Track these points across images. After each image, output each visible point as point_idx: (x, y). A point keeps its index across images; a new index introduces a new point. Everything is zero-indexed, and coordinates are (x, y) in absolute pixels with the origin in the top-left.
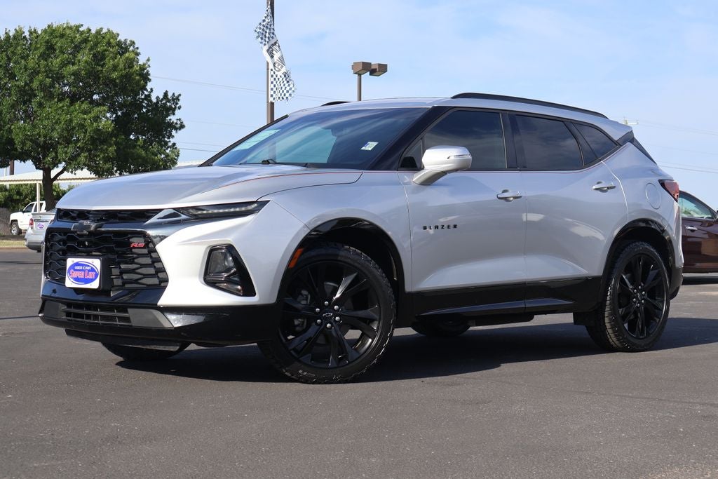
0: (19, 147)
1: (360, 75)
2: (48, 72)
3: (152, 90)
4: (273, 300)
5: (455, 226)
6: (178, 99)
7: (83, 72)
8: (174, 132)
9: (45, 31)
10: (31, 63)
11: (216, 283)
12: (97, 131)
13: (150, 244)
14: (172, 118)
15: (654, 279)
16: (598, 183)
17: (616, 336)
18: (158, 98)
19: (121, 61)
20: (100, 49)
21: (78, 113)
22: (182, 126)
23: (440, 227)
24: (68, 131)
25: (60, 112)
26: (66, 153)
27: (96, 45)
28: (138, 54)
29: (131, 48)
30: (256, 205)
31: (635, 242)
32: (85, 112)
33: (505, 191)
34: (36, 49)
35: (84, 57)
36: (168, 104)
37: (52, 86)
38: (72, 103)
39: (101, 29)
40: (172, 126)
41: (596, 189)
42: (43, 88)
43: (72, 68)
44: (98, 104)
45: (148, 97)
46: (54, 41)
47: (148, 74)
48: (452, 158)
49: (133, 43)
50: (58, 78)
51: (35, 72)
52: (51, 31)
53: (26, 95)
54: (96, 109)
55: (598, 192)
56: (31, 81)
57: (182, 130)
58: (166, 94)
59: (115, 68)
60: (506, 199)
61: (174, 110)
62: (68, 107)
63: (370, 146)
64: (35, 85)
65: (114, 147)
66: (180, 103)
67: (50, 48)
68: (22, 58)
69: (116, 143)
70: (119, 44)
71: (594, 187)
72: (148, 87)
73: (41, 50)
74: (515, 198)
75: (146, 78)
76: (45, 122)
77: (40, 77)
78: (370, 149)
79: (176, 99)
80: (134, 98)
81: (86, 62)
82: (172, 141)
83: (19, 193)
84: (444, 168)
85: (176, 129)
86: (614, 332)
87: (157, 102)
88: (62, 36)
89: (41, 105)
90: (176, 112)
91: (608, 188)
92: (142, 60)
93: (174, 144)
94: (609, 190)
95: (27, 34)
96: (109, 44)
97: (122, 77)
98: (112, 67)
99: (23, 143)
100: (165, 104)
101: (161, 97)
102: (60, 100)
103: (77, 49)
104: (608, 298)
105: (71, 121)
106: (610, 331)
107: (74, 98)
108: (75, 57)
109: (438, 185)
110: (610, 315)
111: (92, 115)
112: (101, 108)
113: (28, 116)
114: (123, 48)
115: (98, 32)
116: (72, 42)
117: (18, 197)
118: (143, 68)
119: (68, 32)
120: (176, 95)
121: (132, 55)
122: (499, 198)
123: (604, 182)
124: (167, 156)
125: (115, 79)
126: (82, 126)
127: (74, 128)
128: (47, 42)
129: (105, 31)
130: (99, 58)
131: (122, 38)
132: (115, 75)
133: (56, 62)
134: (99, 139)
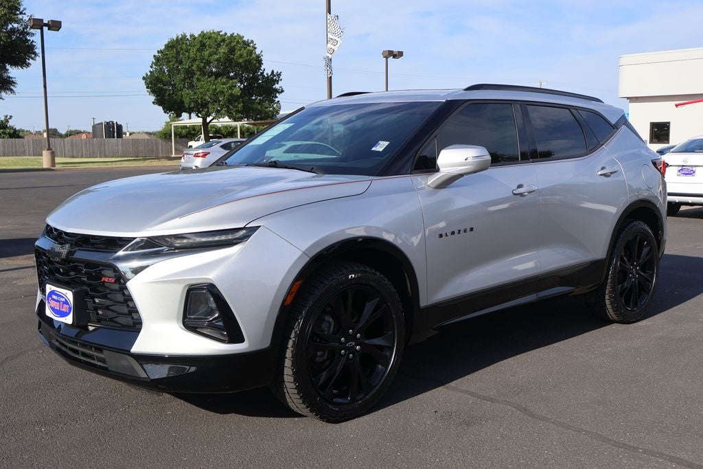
0: (187, 106)
1: (387, 58)
2: (202, 59)
3: (264, 69)
4: (266, 344)
5: (472, 229)
6: (280, 74)
7: (222, 59)
8: (277, 95)
9: (200, 35)
10: (192, 55)
11: (197, 328)
12: (231, 94)
13: (121, 279)
14: (277, 86)
15: (648, 254)
16: (603, 168)
17: (614, 311)
18: (267, 74)
19: (244, 52)
20: (233, 44)
21: (221, 85)
22: (282, 91)
23: (456, 232)
24: (214, 95)
25: (209, 84)
26: (214, 108)
27: (230, 43)
28: (255, 48)
29: (251, 45)
30: (244, 231)
31: (633, 222)
32: (224, 84)
33: (520, 186)
34: (195, 46)
35: (223, 50)
36: (274, 79)
37: (205, 67)
38: (216, 78)
39: (233, 34)
40: (277, 91)
41: (601, 175)
42: (200, 69)
43: (216, 57)
44: (232, 78)
45: (262, 74)
46: (205, 41)
47: (261, 60)
48: (470, 160)
49: (252, 42)
50: (208, 63)
51: (195, 60)
52: (203, 35)
53: (190, 74)
54: (231, 81)
55: (603, 177)
56: (192, 66)
57: (283, 93)
58: (273, 72)
59: (241, 56)
60: (521, 195)
61: (278, 81)
62: (214, 81)
63: (381, 146)
64: (194, 68)
65: (242, 104)
66: (281, 77)
67: (203, 45)
68: (186, 51)
69: (243, 102)
70: (244, 42)
71: (599, 173)
72: (262, 68)
73: (198, 47)
74: (530, 192)
75: (260, 62)
76: (201, 90)
77: (197, 62)
78: (381, 150)
79: (279, 75)
80: (254, 74)
81: (224, 53)
82: (277, 100)
83: (194, 130)
84: (461, 170)
85: (279, 93)
86: (613, 308)
87: (268, 77)
88: (210, 38)
89: (198, 80)
90: (280, 82)
91: (611, 173)
92: (258, 52)
93: (278, 101)
94: (612, 175)
95: (188, 37)
96: (238, 42)
97: (246, 61)
98: (240, 56)
99: (190, 104)
100: (272, 78)
101: (269, 74)
102: (209, 77)
103: (219, 45)
104: (610, 277)
105: (216, 89)
106: (609, 307)
107: (217, 75)
108: (217, 50)
109: (454, 187)
110: (610, 292)
111: (228, 85)
112: (234, 81)
113: (192, 86)
114: (246, 44)
115: (232, 35)
116: (216, 41)
117: (193, 132)
118: (258, 57)
119: (213, 35)
120: (279, 72)
121: (251, 48)
122: (515, 194)
123: (607, 168)
124: (274, 108)
125: (241, 63)
126: (222, 92)
127: (217, 94)
128: (201, 42)
129: (235, 34)
130: (232, 50)
131: (246, 39)
132: (241, 60)
133: (206, 53)
134: (232, 99)
